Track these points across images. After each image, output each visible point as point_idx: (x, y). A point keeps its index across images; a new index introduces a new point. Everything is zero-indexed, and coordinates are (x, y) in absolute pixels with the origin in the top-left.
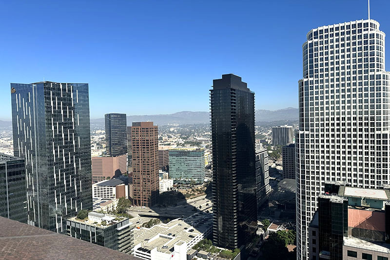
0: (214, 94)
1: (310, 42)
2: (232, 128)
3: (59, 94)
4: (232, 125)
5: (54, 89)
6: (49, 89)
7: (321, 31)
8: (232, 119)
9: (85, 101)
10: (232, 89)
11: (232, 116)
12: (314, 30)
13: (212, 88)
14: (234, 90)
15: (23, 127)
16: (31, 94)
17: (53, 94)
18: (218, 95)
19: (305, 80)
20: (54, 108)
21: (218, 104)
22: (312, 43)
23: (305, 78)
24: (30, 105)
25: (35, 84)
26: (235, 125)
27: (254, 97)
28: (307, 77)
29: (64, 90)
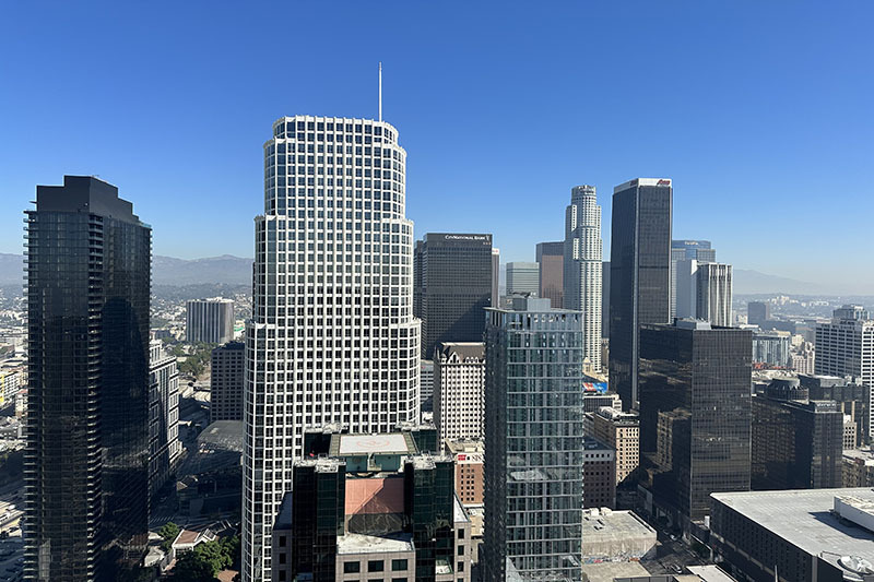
0: (39, 224)
1: (281, 141)
2: (92, 314)
4: (92, 306)
7: (301, 124)
8: (91, 290)
10: (92, 217)
11: (91, 282)
12: (289, 119)
13: (34, 208)
14: (99, 218)
18: (51, 227)
19: (269, 218)
21: (52, 251)
22: (284, 145)
23: (268, 214)
26: (98, 305)
27: (149, 236)
28: (273, 214)
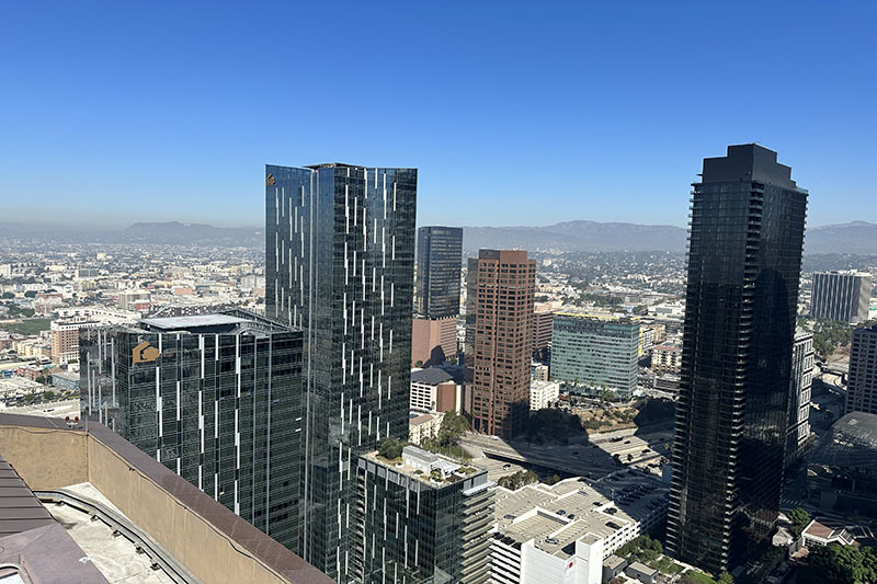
2: (746, 283)
3: (361, 193)
4: (747, 275)
5: (351, 180)
6: (340, 179)
8: (747, 260)
10: (755, 185)
11: (748, 251)
13: (700, 179)
14: (761, 186)
15: (287, 258)
16: (308, 191)
17: (350, 192)
20: (351, 221)
21: (714, 221)
24: (304, 212)
25: (315, 168)
26: (753, 275)
27: (806, 202)
29: (372, 183)
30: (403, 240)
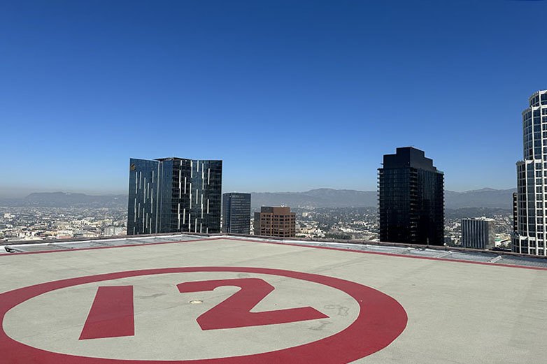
0: (385, 175)
1: (536, 108)
2: (412, 225)
3: (189, 175)
4: (412, 220)
5: (183, 168)
6: (177, 167)
9: (216, 182)
10: (412, 169)
12: (542, 92)
13: (382, 167)
14: (415, 170)
15: (141, 214)
16: (156, 173)
17: (182, 175)
18: (391, 177)
19: (528, 162)
20: (183, 191)
21: (391, 190)
22: (539, 110)
23: (527, 159)
24: (153, 186)
25: (161, 160)
26: (415, 220)
27: (442, 179)
28: (531, 158)
29: (195, 169)
30: (214, 202)
